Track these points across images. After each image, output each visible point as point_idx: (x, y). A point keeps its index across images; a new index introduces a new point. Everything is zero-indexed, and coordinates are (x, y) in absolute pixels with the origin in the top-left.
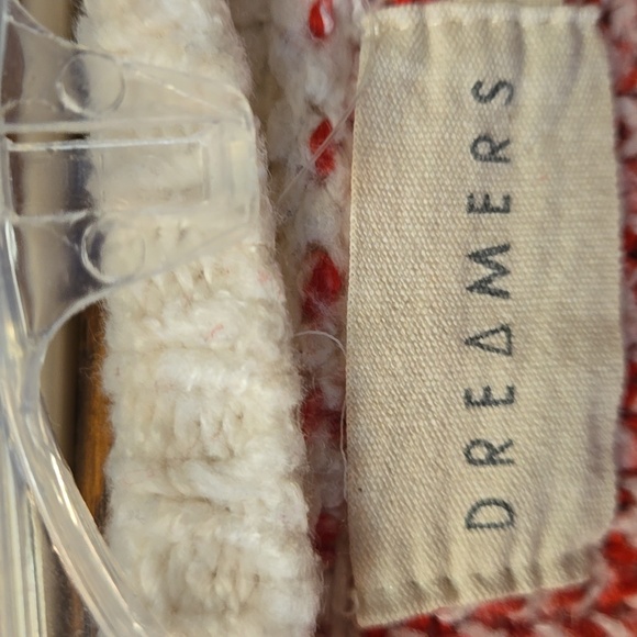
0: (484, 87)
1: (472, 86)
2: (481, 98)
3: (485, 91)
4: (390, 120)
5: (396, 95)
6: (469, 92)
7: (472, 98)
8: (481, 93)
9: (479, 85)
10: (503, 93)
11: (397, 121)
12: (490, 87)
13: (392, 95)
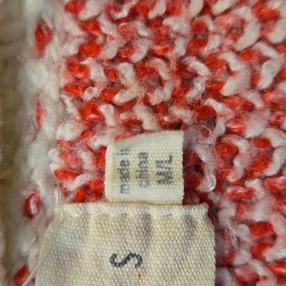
0: (118, 257)
1: (110, 256)
2: (116, 264)
3: (119, 260)
4: (58, 274)
5: (62, 258)
6: (108, 260)
7: (110, 264)
8: (116, 261)
9: (115, 256)
10: (133, 261)
11: (62, 275)
12: (123, 257)
13: (60, 258)
